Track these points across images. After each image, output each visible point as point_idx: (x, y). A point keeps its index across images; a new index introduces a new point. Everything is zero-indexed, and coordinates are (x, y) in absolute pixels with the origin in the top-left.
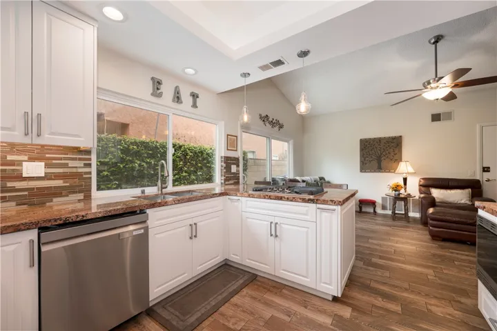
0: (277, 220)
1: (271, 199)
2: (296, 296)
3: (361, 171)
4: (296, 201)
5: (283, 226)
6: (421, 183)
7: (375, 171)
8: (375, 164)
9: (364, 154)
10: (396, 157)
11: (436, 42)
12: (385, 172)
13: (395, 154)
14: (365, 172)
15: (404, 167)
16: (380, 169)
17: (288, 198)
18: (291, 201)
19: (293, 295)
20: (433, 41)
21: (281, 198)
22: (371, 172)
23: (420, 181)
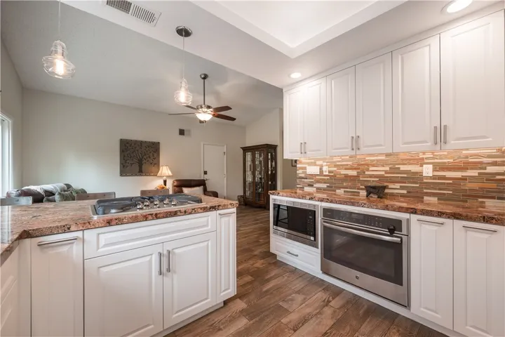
0: (168, 247)
1: (159, 218)
2: (199, 331)
3: (121, 175)
4: (196, 213)
5: (176, 251)
6: (175, 184)
7: (136, 175)
8: (136, 167)
9: (124, 156)
10: (155, 161)
11: (204, 78)
12: (146, 175)
13: (155, 159)
14: (126, 175)
15: (165, 171)
16: (141, 172)
17: (185, 212)
18: (190, 213)
19: (196, 332)
20: (203, 76)
21: (175, 214)
22: (132, 175)
23: (174, 182)
